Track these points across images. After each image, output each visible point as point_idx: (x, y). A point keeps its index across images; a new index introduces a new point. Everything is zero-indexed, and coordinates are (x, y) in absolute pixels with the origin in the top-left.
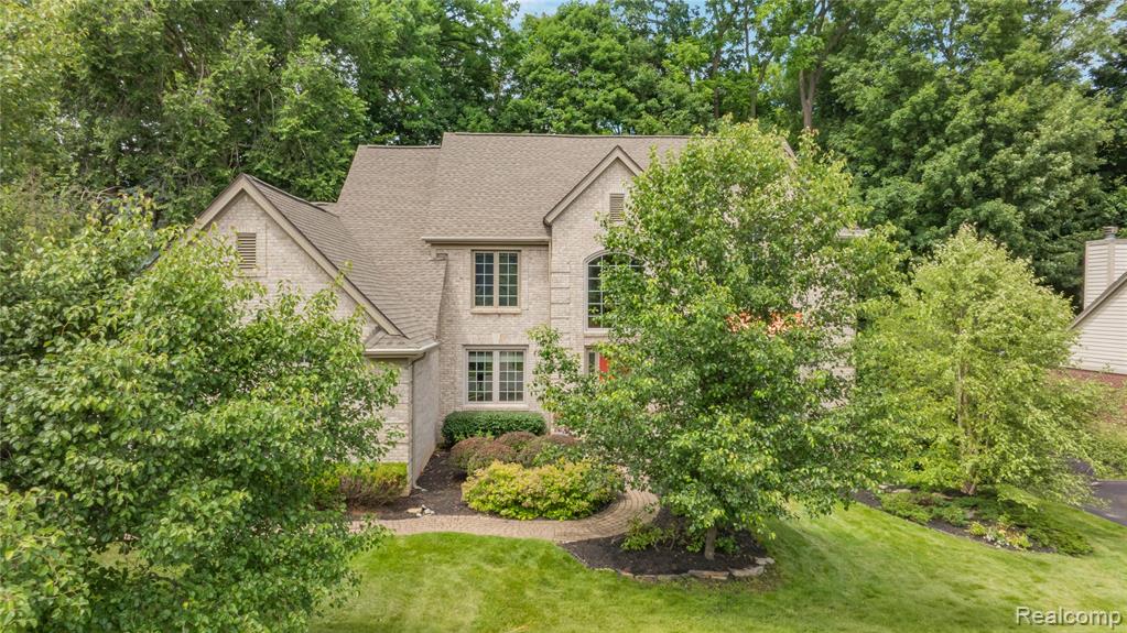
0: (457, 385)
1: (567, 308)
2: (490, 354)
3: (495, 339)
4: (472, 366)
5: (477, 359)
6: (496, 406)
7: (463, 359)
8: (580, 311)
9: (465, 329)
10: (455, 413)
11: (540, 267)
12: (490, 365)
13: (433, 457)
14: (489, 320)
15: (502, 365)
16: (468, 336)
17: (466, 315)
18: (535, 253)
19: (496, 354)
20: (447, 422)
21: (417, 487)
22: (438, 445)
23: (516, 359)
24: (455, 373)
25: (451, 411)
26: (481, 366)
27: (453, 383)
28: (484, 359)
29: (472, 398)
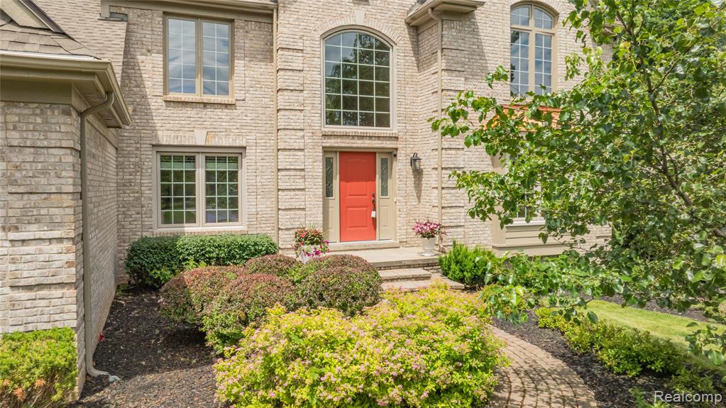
0: (144, 201)
1: (301, 97)
2: (191, 159)
3: (199, 138)
4: (165, 175)
5: (173, 167)
6: (200, 229)
7: (153, 165)
8: (317, 101)
9: (157, 122)
10: (144, 240)
11: (260, 45)
12: (191, 175)
13: (115, 306)
14: (191, 112)
15: (209, 175)
16: (160, 133)
17: (156, 103)
18: (252, 25)
19: (200, 159)
20: (134, 251)
21: (96, 373)
22: (118, 287)
23: (227, 167)
24: (141, 185)
25: (137, 238)
26: (178, 175)
27: (137, 199)
28: (184, 167)
29: (167, 219)
